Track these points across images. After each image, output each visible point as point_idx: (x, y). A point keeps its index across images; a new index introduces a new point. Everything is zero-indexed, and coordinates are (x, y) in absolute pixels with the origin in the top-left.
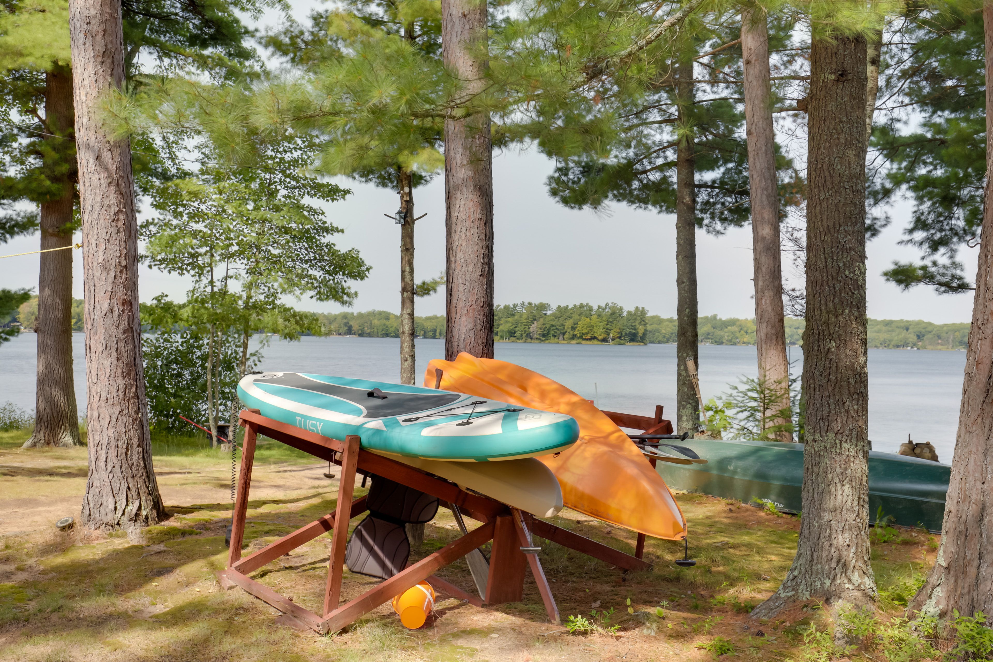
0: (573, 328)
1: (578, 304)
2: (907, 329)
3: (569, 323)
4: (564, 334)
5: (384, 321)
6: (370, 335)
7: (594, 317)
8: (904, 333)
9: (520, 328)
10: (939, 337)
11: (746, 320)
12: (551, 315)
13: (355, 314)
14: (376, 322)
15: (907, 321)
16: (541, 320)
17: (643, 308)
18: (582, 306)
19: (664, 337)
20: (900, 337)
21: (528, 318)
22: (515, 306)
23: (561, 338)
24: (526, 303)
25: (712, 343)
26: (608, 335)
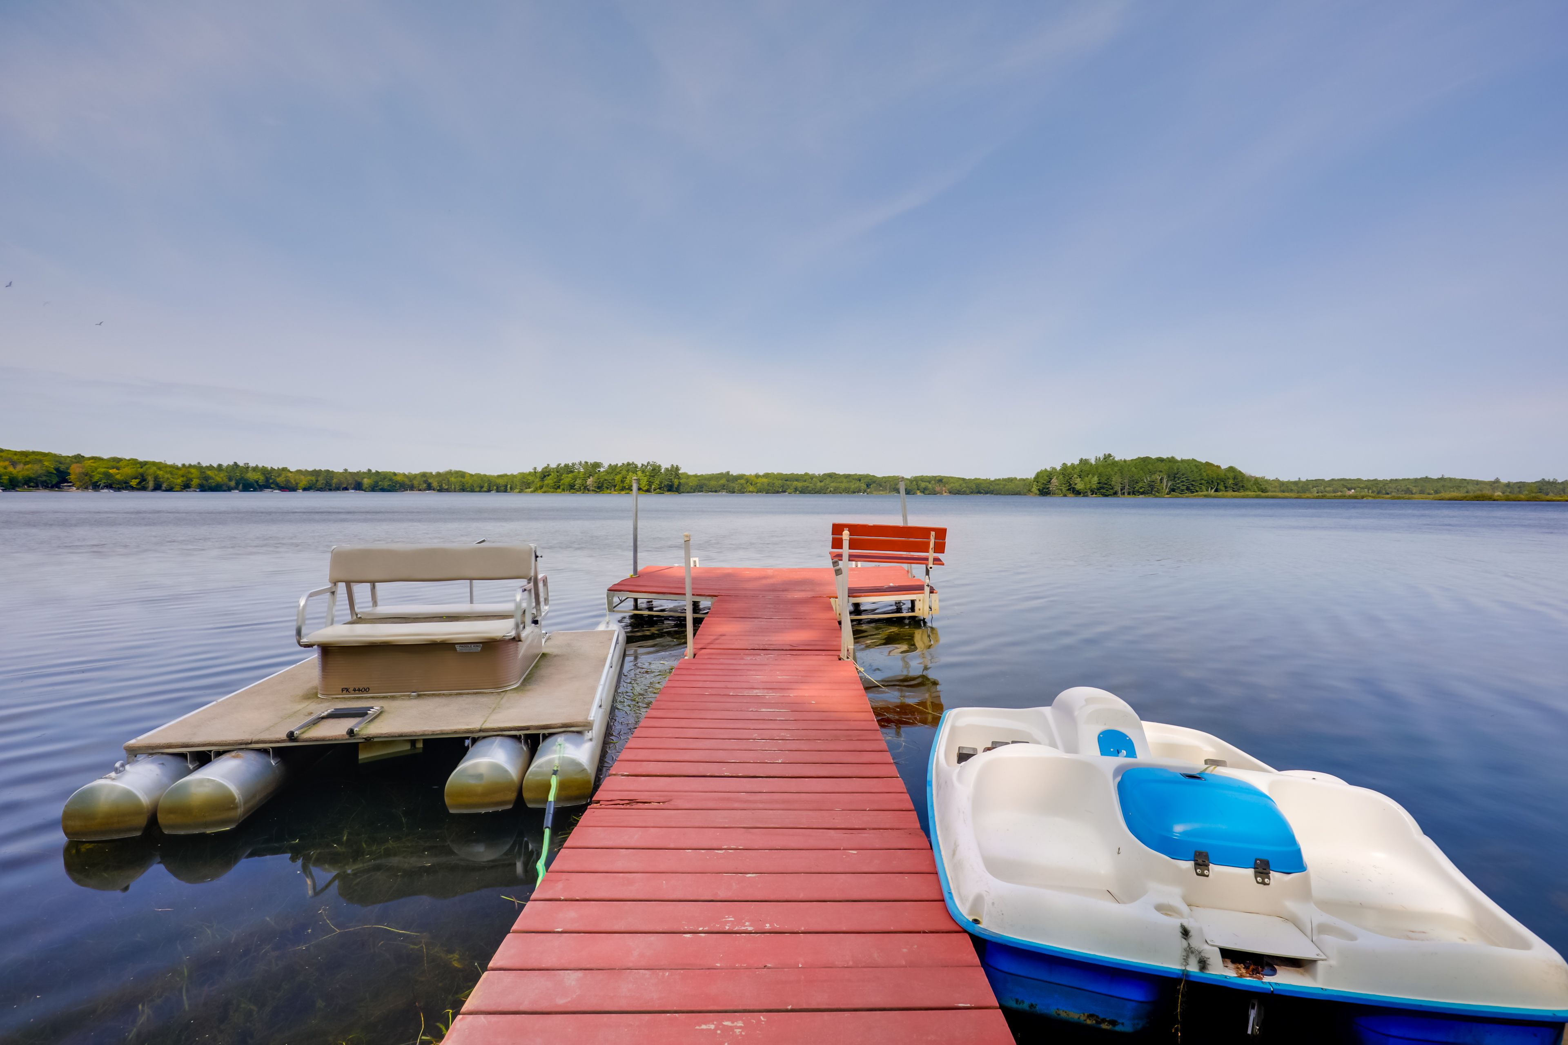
0: (622, 482)
1: (625, 463)
2: (860, 480)
3: (618, 478)
4: (615, 486)
5: (460, 479)
6: (447, 490)
7: (639, 473)
8: (858, 484)
9: (578, 482)
10: (881, 486)
11: (751, 475)
12: (604, 472)
13: (434, 473)
14: (453, 479)
15: (860, 475)
16: (596, 475)
17: (677, 466)
18: (628, 464)
19: (691, 489)
20: (856, 485)
21: (585, 474)
22: (574, 464)
23: (613, 489)
24: (583, 463)
25: (727, 492)
26: (651, 486)
